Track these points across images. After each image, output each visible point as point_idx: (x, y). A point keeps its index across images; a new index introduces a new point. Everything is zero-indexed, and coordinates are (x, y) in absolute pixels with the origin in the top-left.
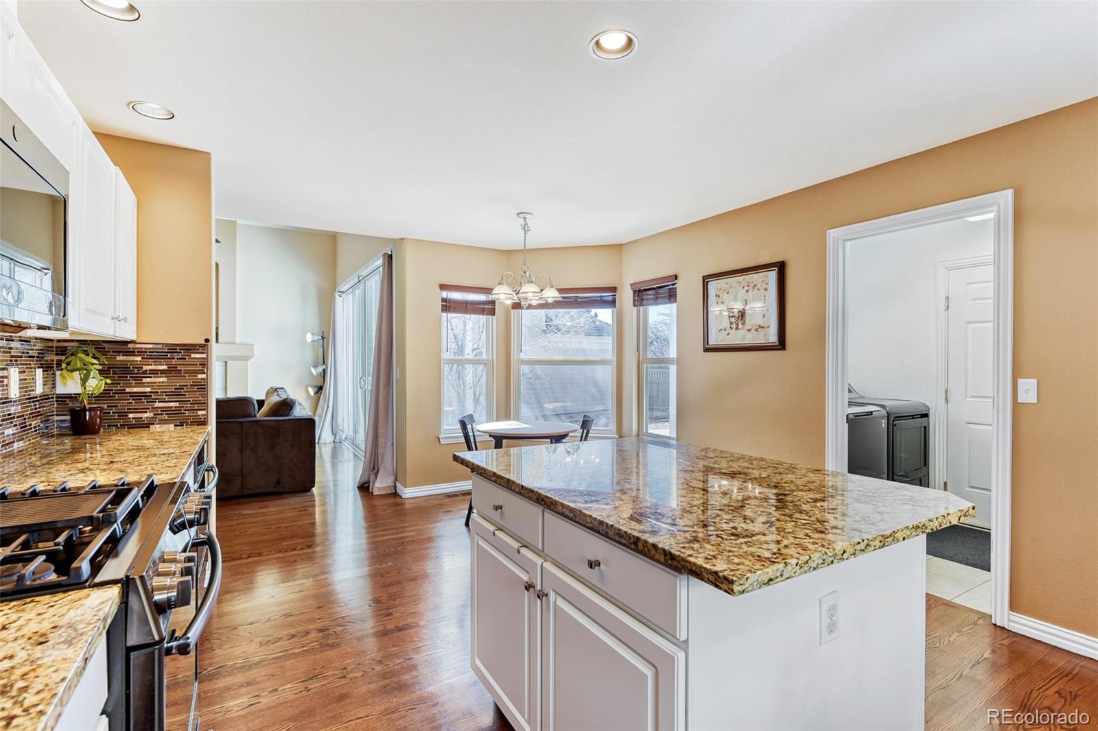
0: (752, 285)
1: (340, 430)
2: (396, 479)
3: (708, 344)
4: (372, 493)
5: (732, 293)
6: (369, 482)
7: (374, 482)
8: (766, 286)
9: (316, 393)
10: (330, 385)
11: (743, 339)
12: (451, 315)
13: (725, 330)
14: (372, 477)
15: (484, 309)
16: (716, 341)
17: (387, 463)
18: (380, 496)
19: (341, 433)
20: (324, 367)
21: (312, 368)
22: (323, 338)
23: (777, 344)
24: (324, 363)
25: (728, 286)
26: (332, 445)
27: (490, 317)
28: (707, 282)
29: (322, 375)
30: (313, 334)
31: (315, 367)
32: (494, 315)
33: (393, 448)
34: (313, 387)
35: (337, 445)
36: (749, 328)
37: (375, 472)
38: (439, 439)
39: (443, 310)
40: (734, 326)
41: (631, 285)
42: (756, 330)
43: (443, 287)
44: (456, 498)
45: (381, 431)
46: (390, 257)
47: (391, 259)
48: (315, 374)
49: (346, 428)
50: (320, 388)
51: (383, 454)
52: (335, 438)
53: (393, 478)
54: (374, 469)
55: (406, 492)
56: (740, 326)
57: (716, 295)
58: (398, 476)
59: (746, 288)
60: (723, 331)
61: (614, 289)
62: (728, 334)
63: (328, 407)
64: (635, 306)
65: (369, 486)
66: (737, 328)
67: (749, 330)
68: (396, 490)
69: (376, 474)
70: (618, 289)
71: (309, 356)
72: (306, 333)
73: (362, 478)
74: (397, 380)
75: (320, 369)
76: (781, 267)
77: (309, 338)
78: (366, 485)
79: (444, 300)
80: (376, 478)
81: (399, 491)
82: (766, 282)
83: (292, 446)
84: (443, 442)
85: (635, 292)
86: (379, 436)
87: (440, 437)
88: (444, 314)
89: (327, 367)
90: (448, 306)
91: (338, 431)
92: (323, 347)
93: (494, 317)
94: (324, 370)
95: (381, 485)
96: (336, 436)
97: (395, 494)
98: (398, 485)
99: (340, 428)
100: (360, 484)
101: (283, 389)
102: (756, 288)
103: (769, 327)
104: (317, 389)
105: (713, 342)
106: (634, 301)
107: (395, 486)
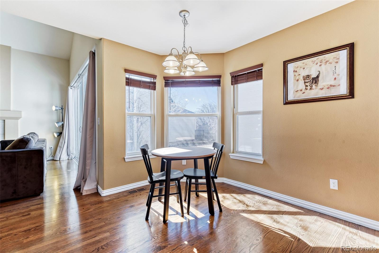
0: (324, 61)
1: (72, 154)
2: (98, 184)
3: (287, 100)
4: (82, 193)
5: (307, 68)
6: (80, 186)
7: (83, 186)
8: (337, 60)
9: (58, 136)
10: (65, 132)
11: (317, 95)
12: (131, 88)
13: (301, 90)
14: (82, 183)
15: (150, 86)
16: (294, 98)
17: (92, 174)
18: (87, 196)
19: (72, 155)
20: (63, 123)
21: (56, 124)
22: (62, 109)
23: (348, 95)
24: (63, 121)
25: (304, 64)
26: (67, 161)
27: (153, 91)
28: (287, 64)
29: (62, 127)
30: (56, 107)
31: (57, 123)
32: (155, 90)
33: (96, 165)
34: (56, 133)
35: (70, 161)
36: (321, 87)
37: (84, 180)
38: (124, 159)
39: (126, 85)
40: (309, 87)
41: (230, 73)
42: (328, 88)
43: (126, 71)
44: (135, 194)
45: (88, 156)
46: (94, 54)
47: (95, 55)
48: (58, 127)
49: (74, 152)
50: (60, 134)
51: (89, 169)
52: (69, 158)
53: (96, 183)
54: (84, 178)
55: (104, 192)
56: (314, 86)
57: (294, 71)
58: (99, 182)
59: (319, 64)
60: (299, 91)
61: (220, 77)
62: (304, 93)
63: (65, 142)
64: (232, 84)
65: (80, 188)
66: (311, 89)
67: (322, 89)
68: (97, 190)
69: (85, 181)
70: (222, 76)
71: (55, 117)
72: (53, 106)
73: (76, 184)
74: (98, 125)
75: (60, 124)
76: (351, 47)
77: (54, 108)
78: (79, 188)
79: (127, 79)
80: (85, 183)
81: (99, 191)
82: (338, 57)
83: (25, 168)
84: (126, 160)
85: (232, 77)
86: (87, 159)
87: (125, 158)
88: (127, 87)
89: (64, 123)
90: (129, 82)
91: (70, 154)
92: (62, 113)
93: (155, 91)
94: (63, 124)
95: (87, 189)
96: (69, 156)
97: (97, 194)
98: (99, 187)
99: (71, 153)
100: (75, 187)
101: (34, 133)
102: (328, 63)
103: (339, 85)
104: (58, 134)
105: (291, 98)
106: (232, 82)
107: (97, 187)
